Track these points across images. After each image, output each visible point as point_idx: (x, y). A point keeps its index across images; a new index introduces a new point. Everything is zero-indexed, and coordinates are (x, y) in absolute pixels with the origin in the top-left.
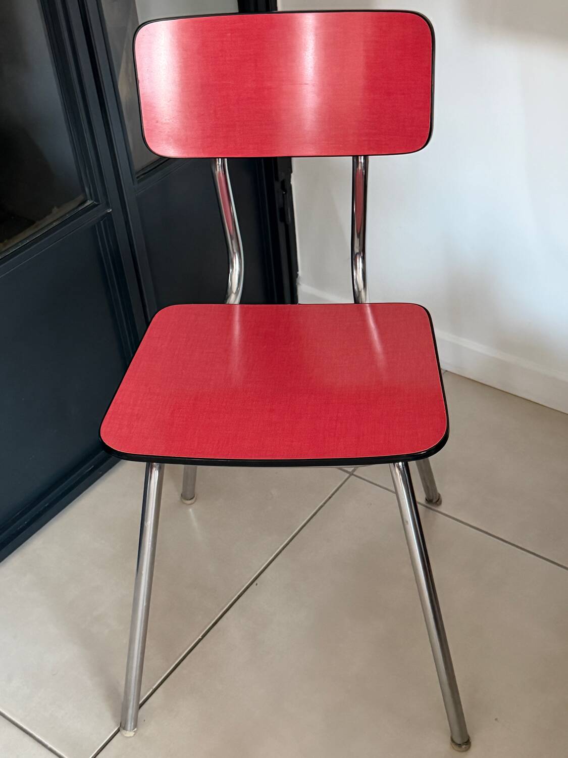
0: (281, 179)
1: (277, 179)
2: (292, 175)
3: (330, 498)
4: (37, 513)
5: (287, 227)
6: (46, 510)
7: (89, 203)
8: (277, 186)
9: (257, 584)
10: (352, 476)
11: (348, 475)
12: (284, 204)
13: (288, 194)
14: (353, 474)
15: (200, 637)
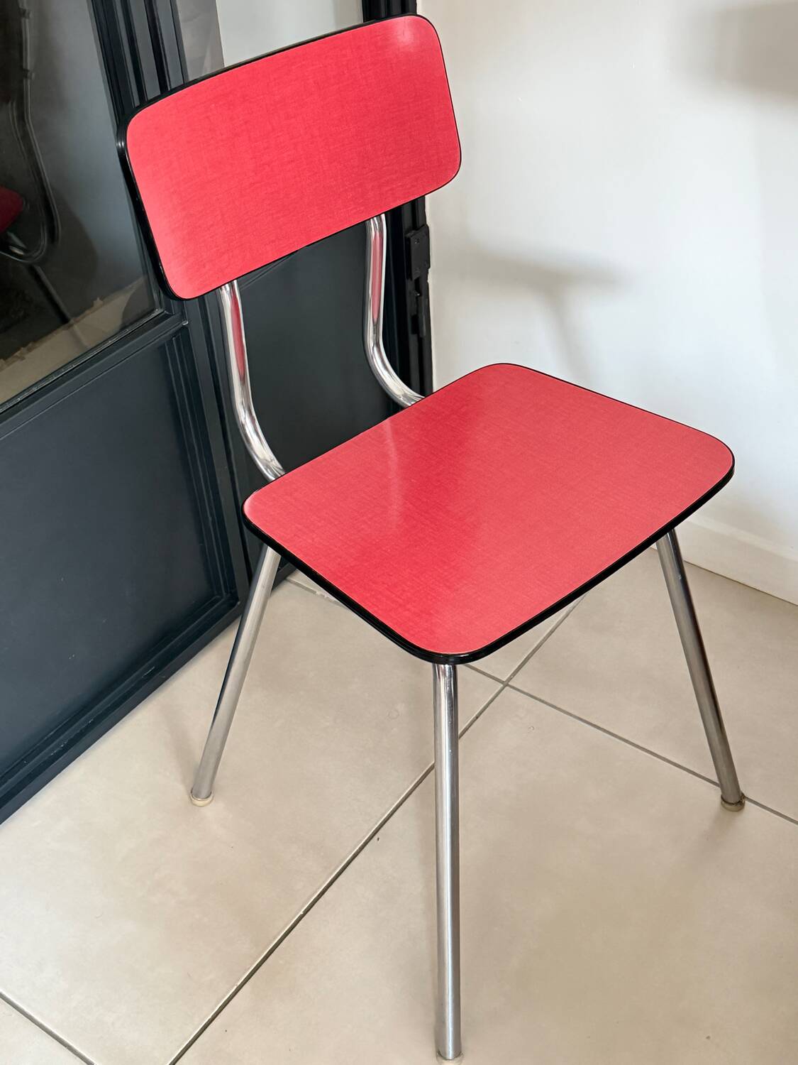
0: (414, 278)
1: (410, 276)
2: (430, 270)
3: (477, 718)
4: (78, 731)
5: (420, 341)
6: (89, 727)
7: (157, 312)
8: (410, 286)
9: (378, 839)
10: (507, 688)
11: (502, 685)
12: (417, 311)
13: (423, 297)
14: (507, 685)
15: (301, 913)
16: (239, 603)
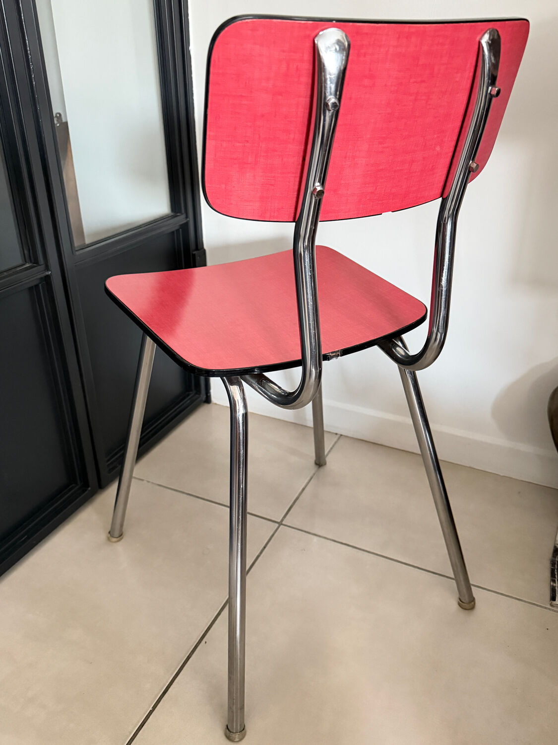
7: (27, 265)
9: (206, 642)
11: (277, 525)
14: (281, 524)
16: (89, 489)
